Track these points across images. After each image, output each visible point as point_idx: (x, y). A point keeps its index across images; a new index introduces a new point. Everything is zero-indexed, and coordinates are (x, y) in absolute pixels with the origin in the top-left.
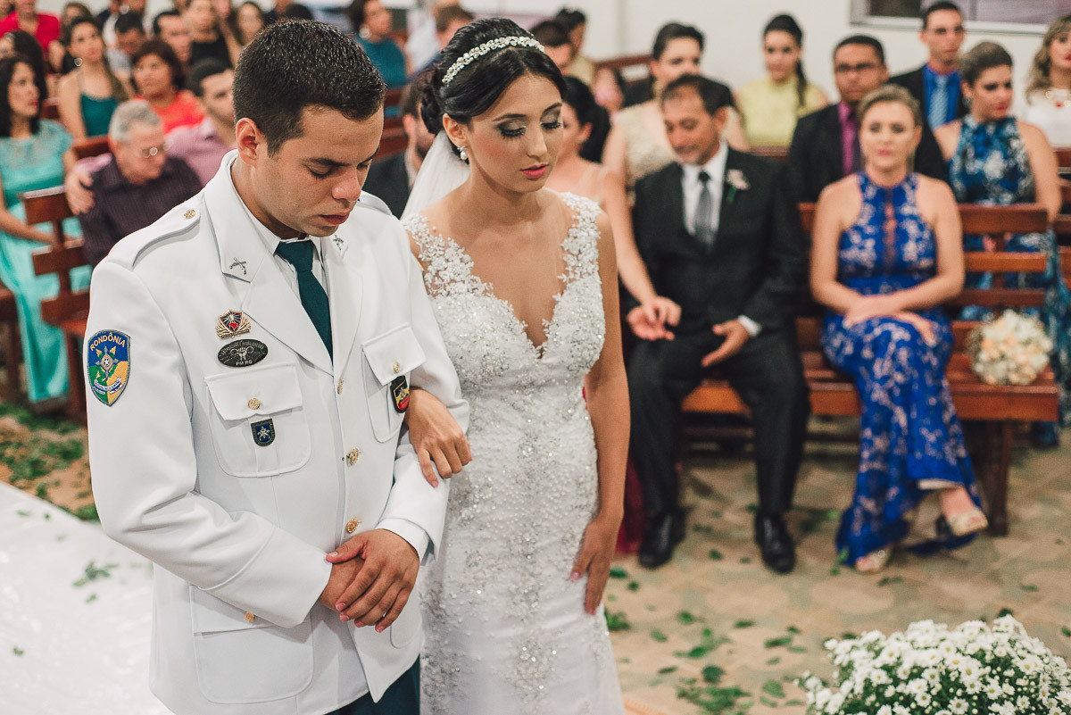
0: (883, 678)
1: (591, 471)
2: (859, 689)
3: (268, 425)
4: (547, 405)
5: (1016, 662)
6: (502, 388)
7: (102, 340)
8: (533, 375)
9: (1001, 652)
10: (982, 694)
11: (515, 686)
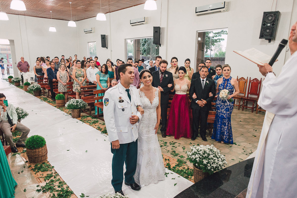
0: (197, 151)
1: (156, 118)
2: (194, 152)
3: (124, 109)
4: (152, 110)
5: (213, 150)
6: (147, 108)
7: (106, 99)
8: (151, 107)
9: (211, 149)
10: (209, 153)
11: (147, 142)
